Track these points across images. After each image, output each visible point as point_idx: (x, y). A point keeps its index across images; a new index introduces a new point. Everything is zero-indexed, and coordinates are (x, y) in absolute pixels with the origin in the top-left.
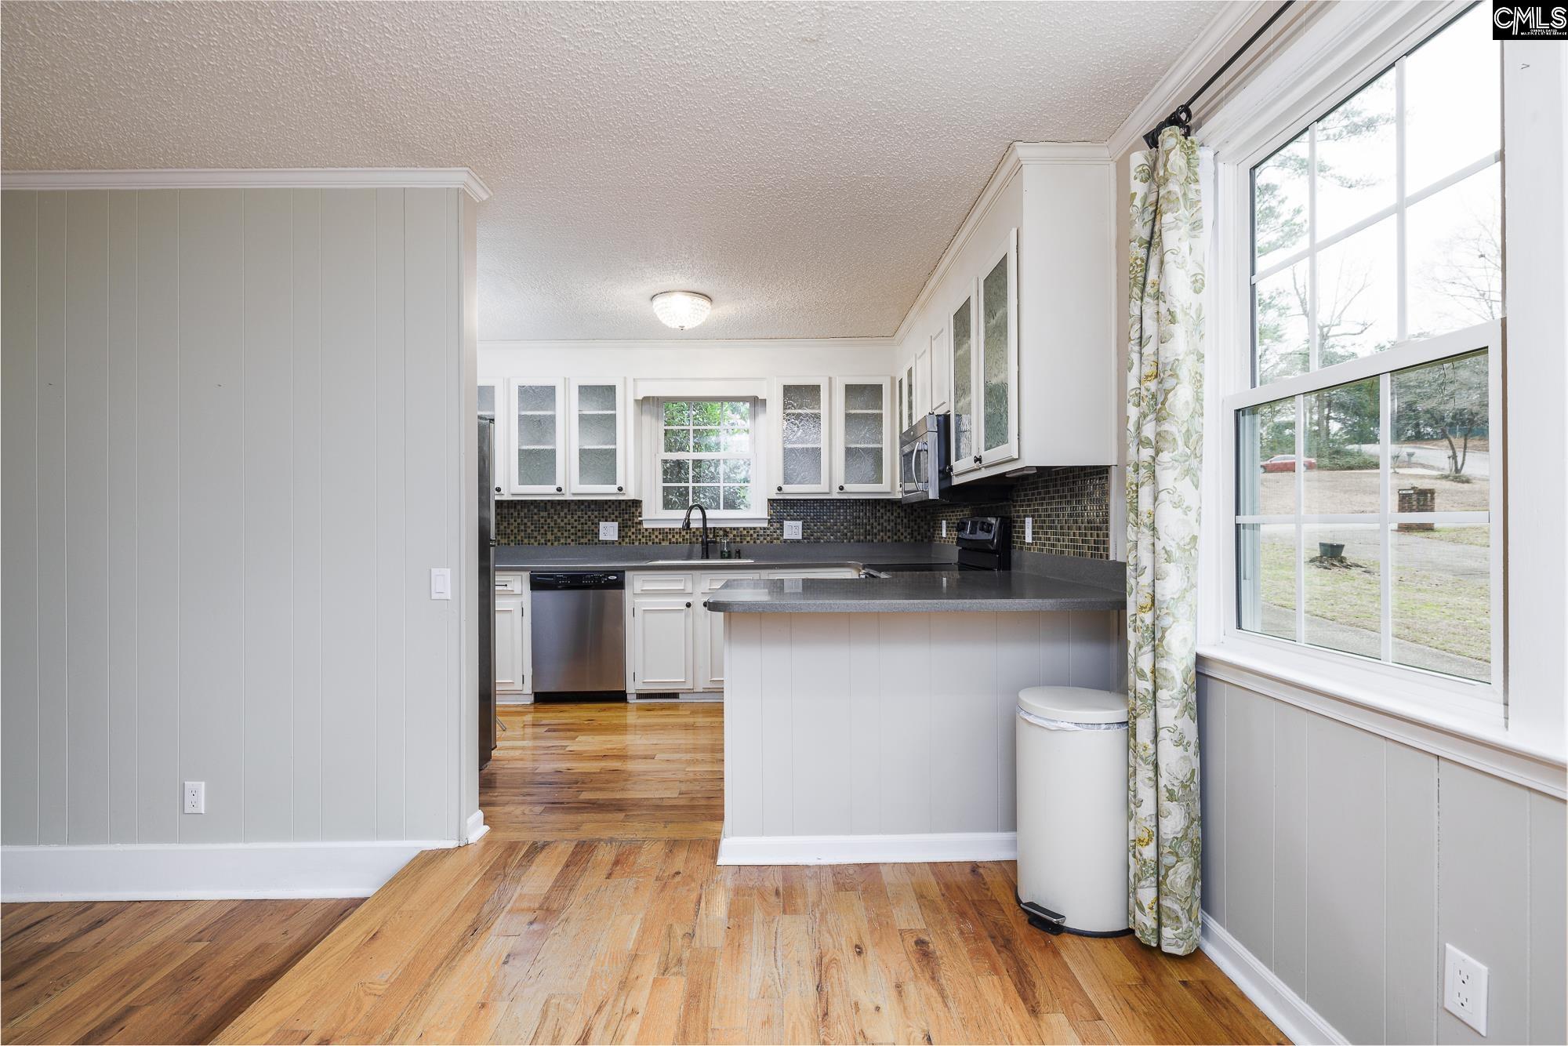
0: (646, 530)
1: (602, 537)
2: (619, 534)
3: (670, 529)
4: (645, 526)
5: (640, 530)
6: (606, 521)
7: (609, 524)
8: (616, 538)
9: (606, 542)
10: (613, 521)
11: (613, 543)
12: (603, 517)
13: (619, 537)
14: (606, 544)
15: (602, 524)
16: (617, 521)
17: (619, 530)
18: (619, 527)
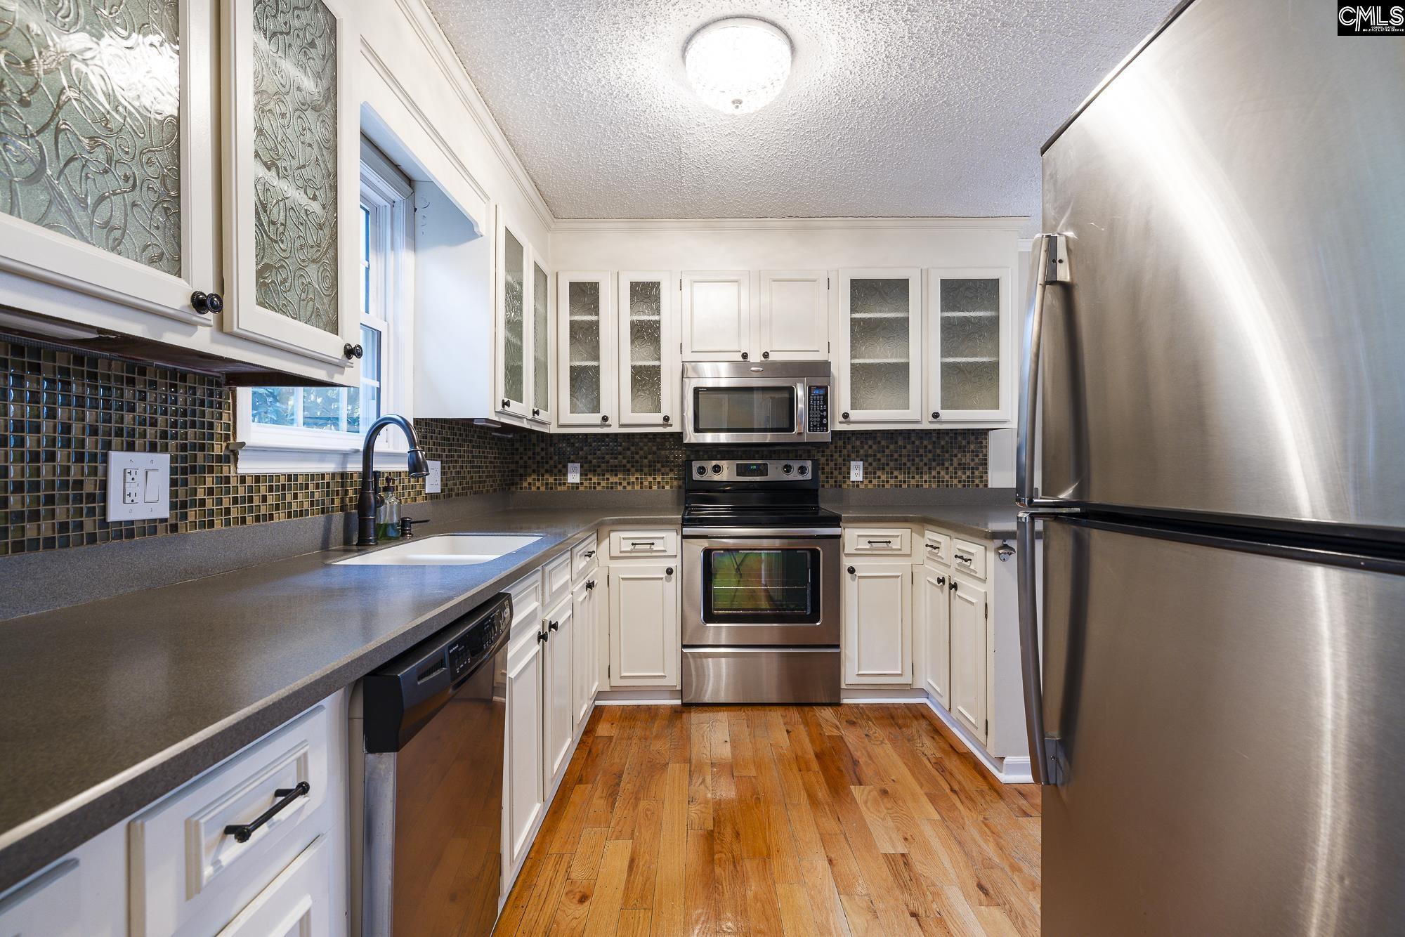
0: (243, 479)
1: (117, 512)
2: (174, 494)
3: (290, 477)
4: (246, 466)
5: (227, 480)
6: (131, 447)
7: (140, 459)
8: (163, 511)
9: (128, 530)
10: (153, 448)
11: (154, 531)
12: (119, 433)
13: (173, 506)
14: (130, 534)
15: (119, 460)
16: (165, 449)
17: (173, 483)
18: (173, 471)
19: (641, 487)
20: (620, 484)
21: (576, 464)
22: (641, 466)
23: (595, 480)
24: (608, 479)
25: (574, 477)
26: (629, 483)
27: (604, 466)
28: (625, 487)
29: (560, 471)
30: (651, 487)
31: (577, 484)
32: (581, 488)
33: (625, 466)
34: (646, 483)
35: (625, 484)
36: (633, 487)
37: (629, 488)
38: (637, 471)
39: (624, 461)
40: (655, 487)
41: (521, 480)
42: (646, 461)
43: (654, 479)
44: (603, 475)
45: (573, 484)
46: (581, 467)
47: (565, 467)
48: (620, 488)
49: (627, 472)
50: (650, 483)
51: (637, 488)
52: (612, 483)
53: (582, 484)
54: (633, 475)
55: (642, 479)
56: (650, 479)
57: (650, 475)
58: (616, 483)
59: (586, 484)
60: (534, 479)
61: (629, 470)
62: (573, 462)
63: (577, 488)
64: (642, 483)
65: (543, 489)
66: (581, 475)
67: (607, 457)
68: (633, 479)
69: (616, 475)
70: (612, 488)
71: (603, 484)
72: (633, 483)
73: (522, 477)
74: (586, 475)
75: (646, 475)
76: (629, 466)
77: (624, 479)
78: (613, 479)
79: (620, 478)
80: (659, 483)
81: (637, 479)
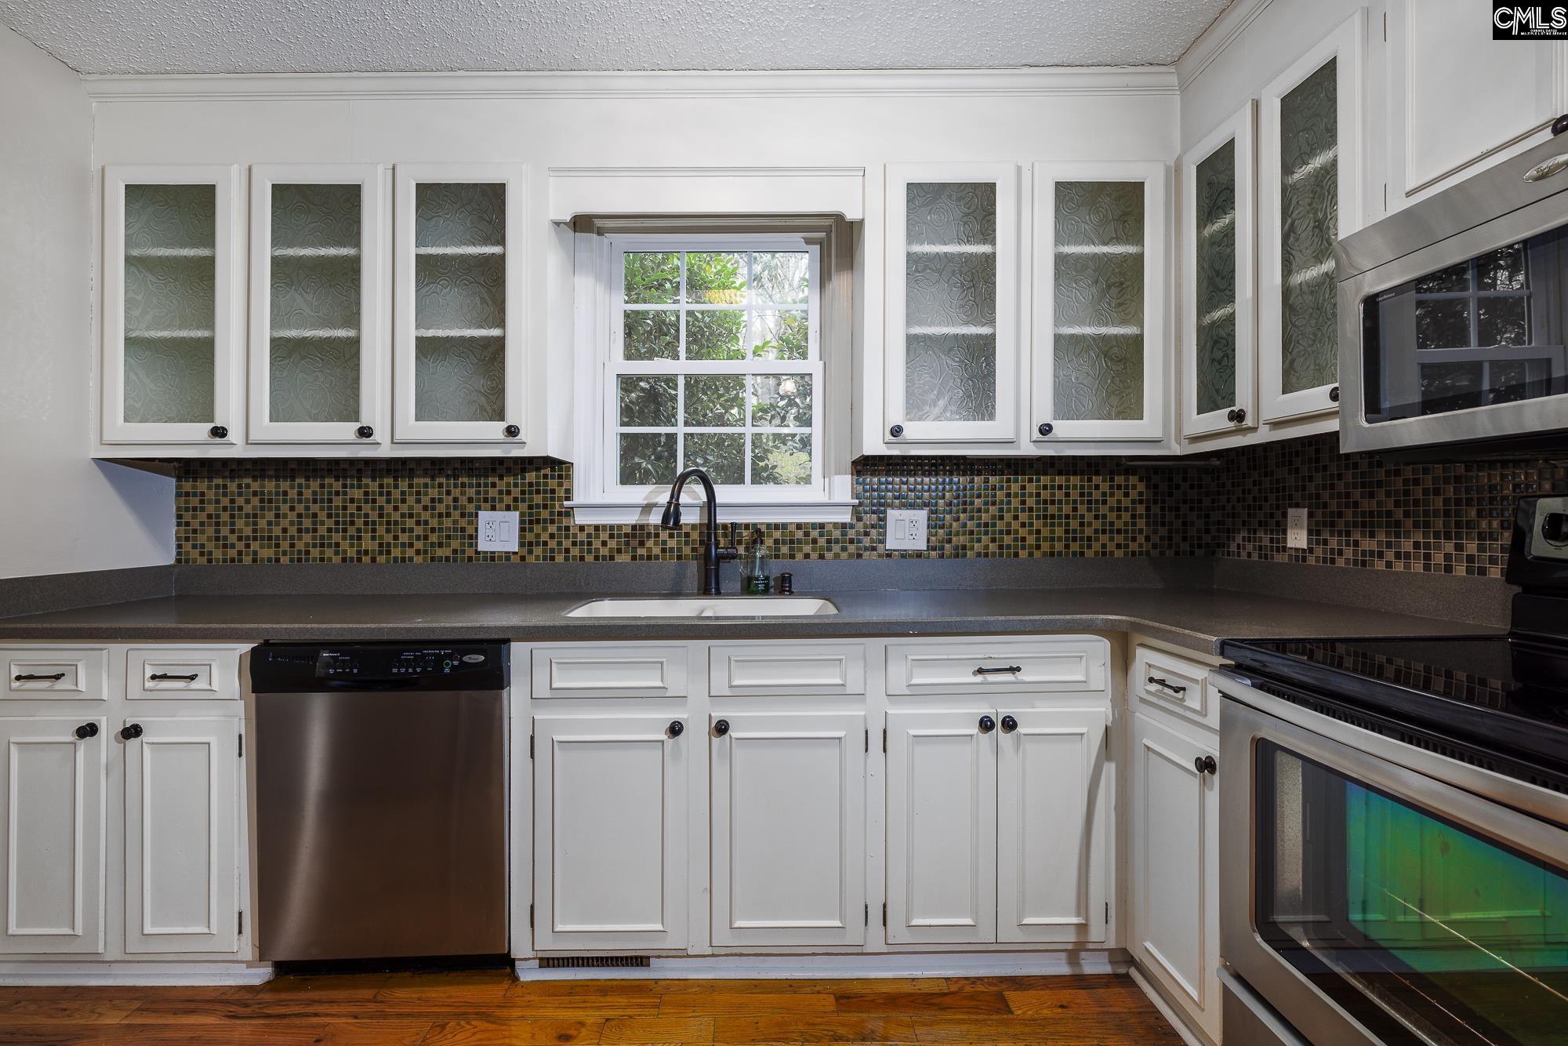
0: (582, 528)
1: (485, 546)
2: (521, 537)
4: (580, 519)
5: (567, 528)
6: (493, 508)
7: (498, 515)
8: (514, 547)
9: (492, 557)
10: (508, 508)
11: (509, 559)
12: (486, 501)
13: (522, 545)
14: (494, 560)
15: (484, 516)
16: (516, 509)
17: (522, 530)
18: (522, 522)
19: (1427, 567)
20: (1381, 555)
21: (1299, 510)
22: (1426, 513)
23: (1333, 543)
24: (1356, 544)
25: (1297, 539)
26: (1398, 556)
27: (1349, 514)
28: (1389, 565)
29: (1278, 524)
30: (1448, 569)
31: (1303, 550)
32: (1311, 560)
33: (1389, 514)
34: (1438, 558)
35: (1390, 555)
36: (1407, 566)
37: (1399, 566)
38: (1416, 525)
39: (1390, 504)
40: (1461, 570)
41: (1228, 538)
42: (1439, 502)
43: (1459, 547)
44: (1348, 534)
45: (1297, 550)
46: (1310, 515)
47: (1285, 515)
48: (1380, 565)
49: (1396, 528)
50: (1448, 557)
51: (1418, 567)
52: (1364, 553)
53: (1311, 550)
54: (1407, 535)
55: (1427, 546)
56: (1449, 547)
57: (1448, 537)
58: (1372, 553)
59: (1319, 551)
60: (1244, 539)
61: (1398, 524)
62: (1297, 506)
63: (1304, 559)
64: (1427, 557)
65: (1255, 557)
66: (1310, 532)
67: (1357, 494)
68: (1407, 546)
69: (1372, 535)
70: (1364, 563)
71: (1349, 553)
72: (1407, 555)
73: (1231, 532)
74: (1318, 533)
75: (1437, 535)
76: (1399, 514)
77: (1389, 545)
78: (1368, 544)
79: (1379, 543)
80: (1470, 559)
81: (1416, 545)
